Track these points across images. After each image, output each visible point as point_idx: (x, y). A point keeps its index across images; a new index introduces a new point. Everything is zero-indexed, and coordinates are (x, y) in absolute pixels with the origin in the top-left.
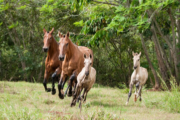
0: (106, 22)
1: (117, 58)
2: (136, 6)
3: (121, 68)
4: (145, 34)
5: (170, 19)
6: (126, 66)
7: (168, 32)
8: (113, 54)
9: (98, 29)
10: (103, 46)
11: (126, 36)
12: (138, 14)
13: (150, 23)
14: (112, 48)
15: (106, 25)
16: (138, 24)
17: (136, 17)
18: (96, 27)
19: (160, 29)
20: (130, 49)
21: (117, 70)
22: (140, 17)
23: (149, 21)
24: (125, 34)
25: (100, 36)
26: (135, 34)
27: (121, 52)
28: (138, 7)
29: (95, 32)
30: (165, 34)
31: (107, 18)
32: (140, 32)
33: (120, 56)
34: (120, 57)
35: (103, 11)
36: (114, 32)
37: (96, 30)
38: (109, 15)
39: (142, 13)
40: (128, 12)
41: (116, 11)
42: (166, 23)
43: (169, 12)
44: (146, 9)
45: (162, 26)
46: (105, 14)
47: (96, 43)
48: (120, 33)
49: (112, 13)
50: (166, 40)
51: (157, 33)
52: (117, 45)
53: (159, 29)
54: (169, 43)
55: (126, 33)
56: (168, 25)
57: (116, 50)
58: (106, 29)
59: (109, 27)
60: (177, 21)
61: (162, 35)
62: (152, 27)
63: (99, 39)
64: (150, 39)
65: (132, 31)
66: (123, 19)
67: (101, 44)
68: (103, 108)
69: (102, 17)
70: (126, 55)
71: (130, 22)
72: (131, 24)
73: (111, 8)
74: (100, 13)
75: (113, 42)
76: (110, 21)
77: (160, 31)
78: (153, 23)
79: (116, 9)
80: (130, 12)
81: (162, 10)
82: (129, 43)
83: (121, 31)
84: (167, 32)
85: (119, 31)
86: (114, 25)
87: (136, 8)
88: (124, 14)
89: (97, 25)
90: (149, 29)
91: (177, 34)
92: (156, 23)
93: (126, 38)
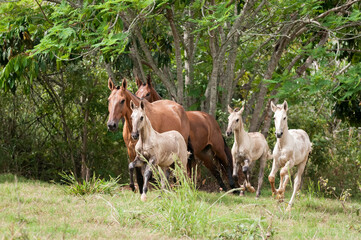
0: (32, 39)
1: (55, 116)
2: (97, 3)
3: (65, 138)
4: (117, 63)
5: (170, 33)
6: (75, 135)
7: (167, 60)
8: (47, 109)
9: (14, 54)
10: (26, 91)
11: (76, 68)
12: (102, 20)
13: (127, 40)
14: (44, 95)
15: (31, 45)
16: (102, 43)
17: (96, 28)
18: (10, 50)
19: (150, 55)
20: (85, 97)
21: (55, 143)
22: (106, 27)
23: (125, 37)
24: (72, 65)
25: (17, 70)
26: (94, 64)
27: (65, 103)
28: (100, 6)
29: (7, 61)
30: (159, 66)
31: (33, 29)
32: (107, 60)
33: (64, 113)
34: (62, 116)
35: (23, 14)
36: (48, 62)
37: (9, 55)
38: (39, 22)
39: (110, 19)
40: (81, 16)
41: (54, 15)
42: (163, 41)
43: (169, 17)
44: (119, 9)
45: (155, 47)
46: (30, 20)
47: (8, 85)
48: (63, 61)
49: (43, 19)
50: (163, 77)
51: (143, 63)
52: (56, 88)
53: (147, 54)
54: (169, 84)
55: (75, 62)
56: (166, 45)
57: (53, 100)
58: (31, 56)
59: (38, 49)
60: (186, 36)
61: (154, 66)
62: (133, 51)
63: (15, 76)
64: (129, 74)
65: (88, 58)
66: (68, 32)
67: (20, 87)
68: (24, 227)
69: (21, 28)
70: (75, 111)
71: (84, 38)
72: (88, 42)
73: (41, 8)
74: (18, 19)
75: (46, 83)
76: (40, 35)
77: (149, 59)
78: (134, 41)
79: (53, 11)
80: (84, 17)
81: (154, 12)
82: (81, 84)
83: (66, 58)
84: (164, 60)
85: (59, 59)
86: (49, 46)
88: (71, 22)
89: (11, 44)
90: (127, 55)
91: (186, 65)
92: (142, 42)
93: (76, 73)
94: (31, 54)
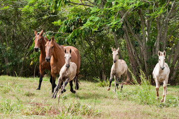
0: (82, 22)
1: (92, 54)
2: (109, 7)
3: (96, 63)
4: (117, 32)
5: (140, 20)
6: (100, 62)
7: (139, 31)
8: (88, 51)
9: (75, 28)
10: (80, 44)
11: (101, 34)
12: (111, 14)
13: (122, 22)
14: (88, 45)
15: (82, 25)
16: (111, 24)
17: (109, 18)
18: (73, 26)
19: (132, 29)
20: (104, 46)
21: (92, 65)
22: (113, 17)
23: (121, 21)
24: (99, 33)
25: (76, 35)
26: (108, 33)
27: (96, 49)
28: (111, 8)
29: (72, 31)
30: (136, 33)
31: (83, 18)
32: (113, 31)
33: (95, 52)
34: (95, 54)
35: (79, 12)
36: (89, 31)
37: (73, 28)
38: (85, 15)
39: (115, 13)
40: (102, 12)
41: (92, 12)
42: (137, 23)
43: (139, 13)
44: (118, 10)
45: (133, 25)
46: (81, 14)
47: (72, 41)
48: (95, 31)
49: (87, 14)
50: (137, 38)
51: (128, 32)
52: (92, 42)
53: (130, 28)
54: (139, 41)
55: (100, 31)
56: (138, 25)
57: (91, 47)
58: (82, 29)
59: (85, 26)
60: (146, 21)
61: (133, 33)
62: (124, 27)
63: (75, 37)
64: (122, 37)
65: (105, 30)
66: (97, 19)
67: (77, 42)
68: (79, 100)
69: (78, 17)
70: (100, 52)
71: (103, 22)
72: (105, 24)
73: (86, 9)
74: (77, 14)
75: (88, 40)
76: (85, 21)
77: (131, 30)
78: (125, 23)
79: (91, 10)
80: (104, 13)
81: (133, 11)
82: (103, 41)
83: (96, 30)
84: (137, 31)
85: (93, 30)
86: (89, 24)
87: (109, 9)
88: (98, 15)
89: (74, 24)
90: (121, 29)
91: (147, 33)
92: (128, 23)
93: (101, 36)
94: (82, 28)
